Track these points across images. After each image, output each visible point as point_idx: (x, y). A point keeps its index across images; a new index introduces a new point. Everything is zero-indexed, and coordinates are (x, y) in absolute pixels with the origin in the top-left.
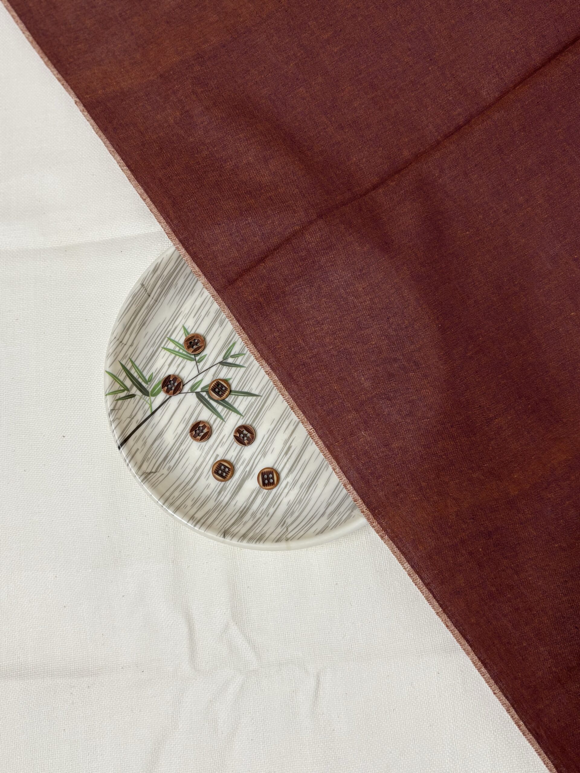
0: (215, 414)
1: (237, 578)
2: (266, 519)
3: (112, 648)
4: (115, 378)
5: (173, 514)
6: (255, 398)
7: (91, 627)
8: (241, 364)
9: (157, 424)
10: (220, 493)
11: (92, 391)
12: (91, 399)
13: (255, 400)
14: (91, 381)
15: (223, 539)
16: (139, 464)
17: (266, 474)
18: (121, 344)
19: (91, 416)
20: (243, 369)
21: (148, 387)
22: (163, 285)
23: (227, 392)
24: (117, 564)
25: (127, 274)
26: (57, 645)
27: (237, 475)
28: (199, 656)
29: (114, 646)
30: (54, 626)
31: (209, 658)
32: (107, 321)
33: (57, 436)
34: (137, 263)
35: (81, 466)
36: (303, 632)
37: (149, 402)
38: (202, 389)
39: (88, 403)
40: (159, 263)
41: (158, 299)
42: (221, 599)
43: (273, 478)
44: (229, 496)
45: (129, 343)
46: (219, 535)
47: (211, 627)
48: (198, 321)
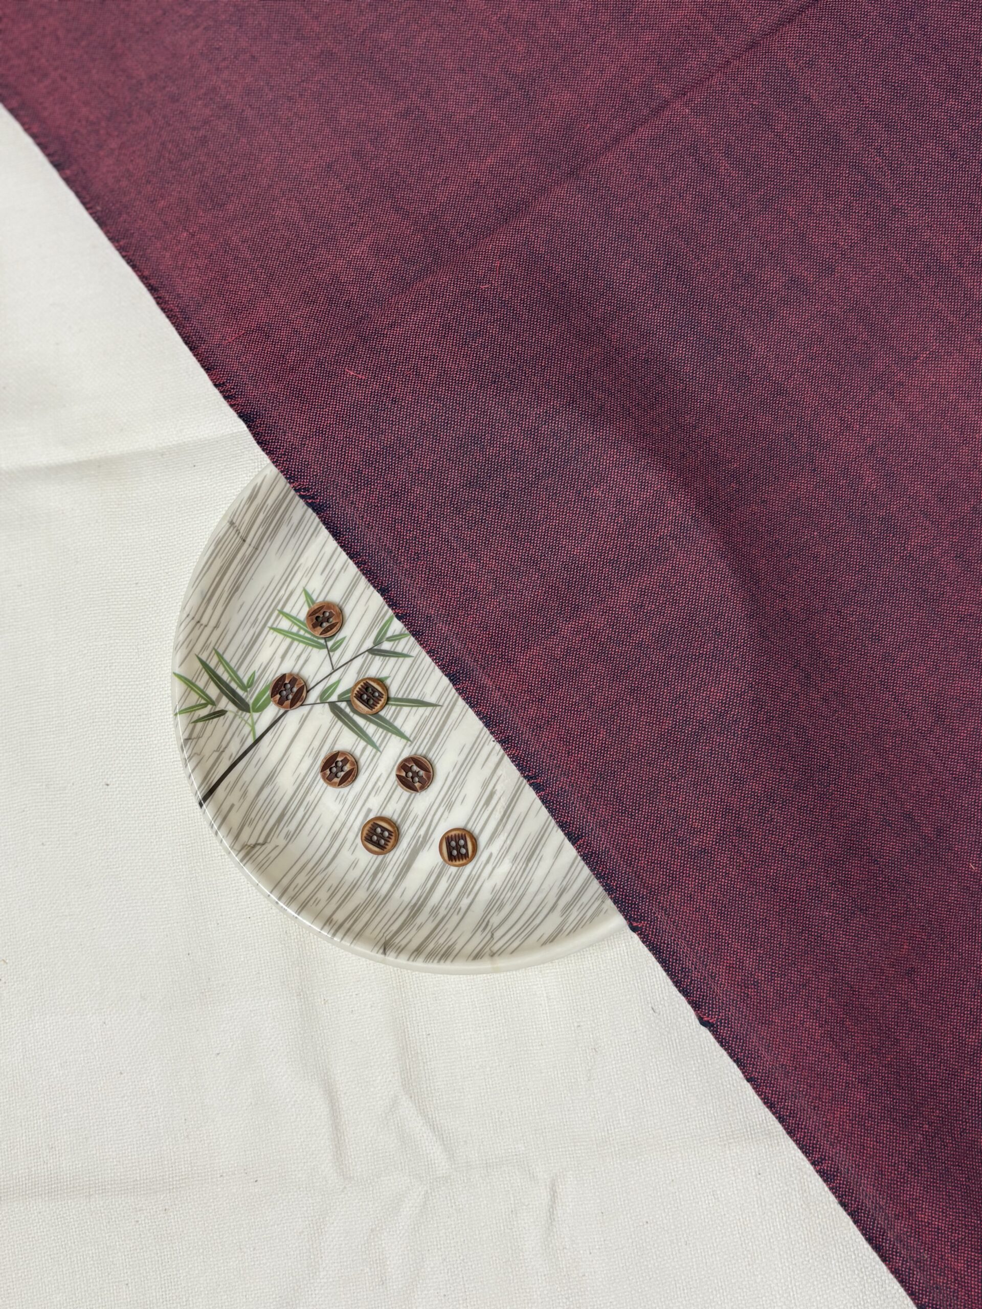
0: (364, 740)
1: (408, 1020)
2: (456, 918)
3: (203, 1142)
4: (190, 684)
5: (296, 915)
6: (430, 709)
7: (166, 1107)
8: (405, 652)
9: (265, 760)
10: (375, 875)
11: (151, 705)
12: (150, 720)
13: (431, 713)
14: (148, 688)
15: (383, 956)
16: (235, 831)
17: (454, 839)
18: (199, 625)
19: (151, 750)
20: (408, 661)
21: (247, 696)
22: (267, 521)
23: (383, 700)
24: (205, 1000)
25: (204, 504)
26: (109, 1140)
27: (405, 843)
28: (349, 1154)
29: (205, 1138)
30: (104, 1107)
31: (367, 1156)
32: (173, 586)
33: (95, 784)
34: (221, 485)
35: (138, 835)
36: (525, 1110)
37: (250, 721)
38: (340, 696)
39: (146, 727)
40: (258, 485)
41: (259, 545)
42: (384, 1055)
43: (465, 846)
44: (391, 880)
45: (213, 623)
46: (376, 949)
47: (368, 1105)
48: (330, 581)
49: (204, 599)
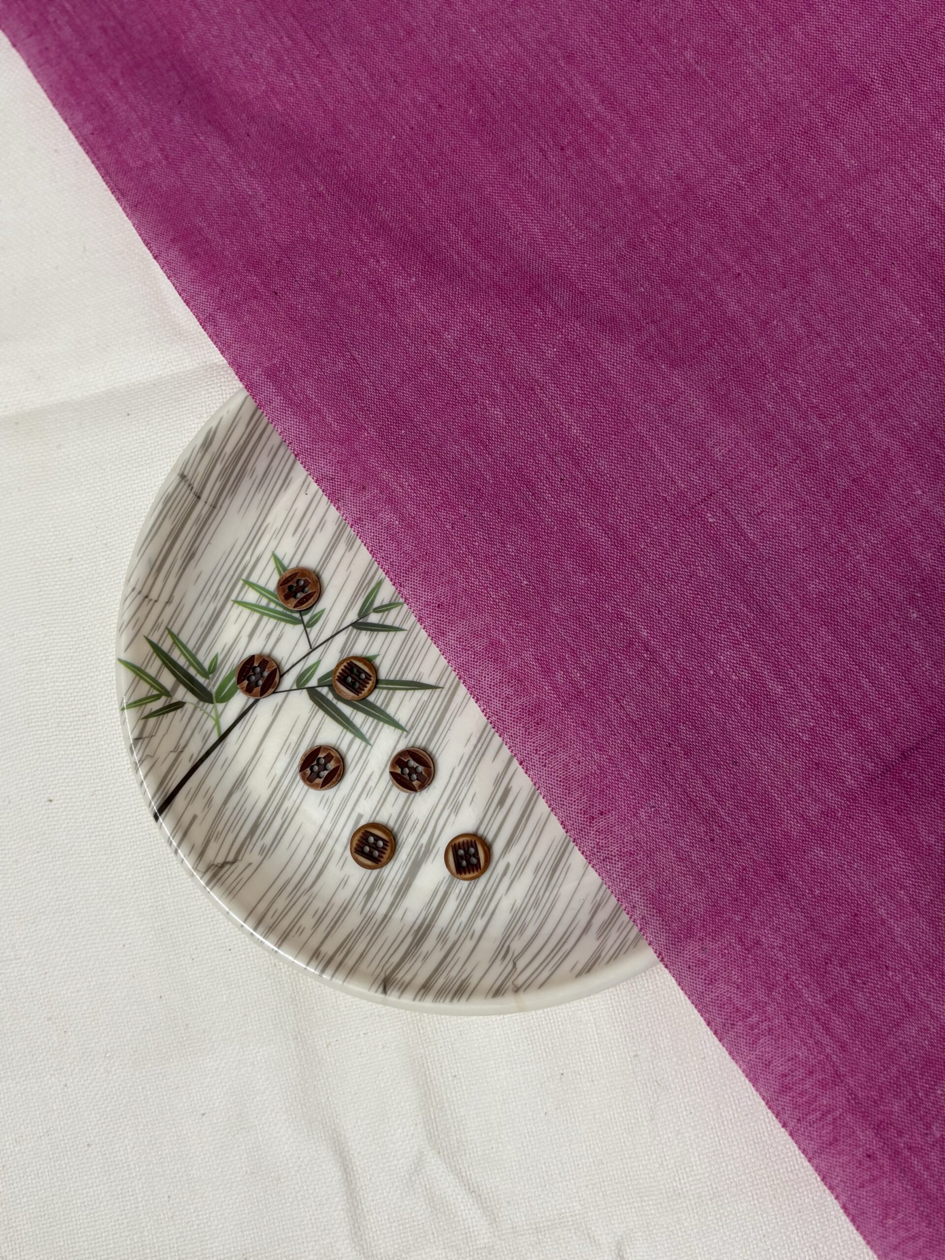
0: (351, 731)
1: (429, 1060)
2: (469, 945)
3: (191, 1223)
4: (138, 671)
5: (276, 949)
6: (428, 692)
7: (145, 1183)
8: (397, 624)
9: (232, 760)
10: (369, 894)
11: (97, 703)
12: (98, 720)
13: (430, 697)
14: (93, 683)
15: (382, 996)
16: (199, 849)
17: (462, 847)
18: (147, 600)
19: (101, 755)
20: (401, 636)
21: (209, 684)
22: (226, 474)
23: (371, 682)
24: (184, 1051)
25: (144, 459)
26: (79, 1227)
27: (404, 854)
28: (369, 1226)
29: (194, 1219)
30: (70, 1188)
31: (391, 1227)
32: (114, 559)
33: (35, 800)
34: (161, 434)
35: (91, 858)
36: (577, 1160)
37: (213, 714)
38: (320, 680)
39: (93, 729)
40: (213, 429)
41: (216, 503)
42: (402, 1104)
43: (476, 855)
44: (389, 899)
45: (164, 598)
46: (374, 988)
47: (388, 1164)
48: (303, 544)
49: (152, 569)
